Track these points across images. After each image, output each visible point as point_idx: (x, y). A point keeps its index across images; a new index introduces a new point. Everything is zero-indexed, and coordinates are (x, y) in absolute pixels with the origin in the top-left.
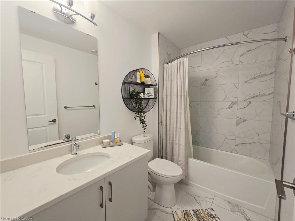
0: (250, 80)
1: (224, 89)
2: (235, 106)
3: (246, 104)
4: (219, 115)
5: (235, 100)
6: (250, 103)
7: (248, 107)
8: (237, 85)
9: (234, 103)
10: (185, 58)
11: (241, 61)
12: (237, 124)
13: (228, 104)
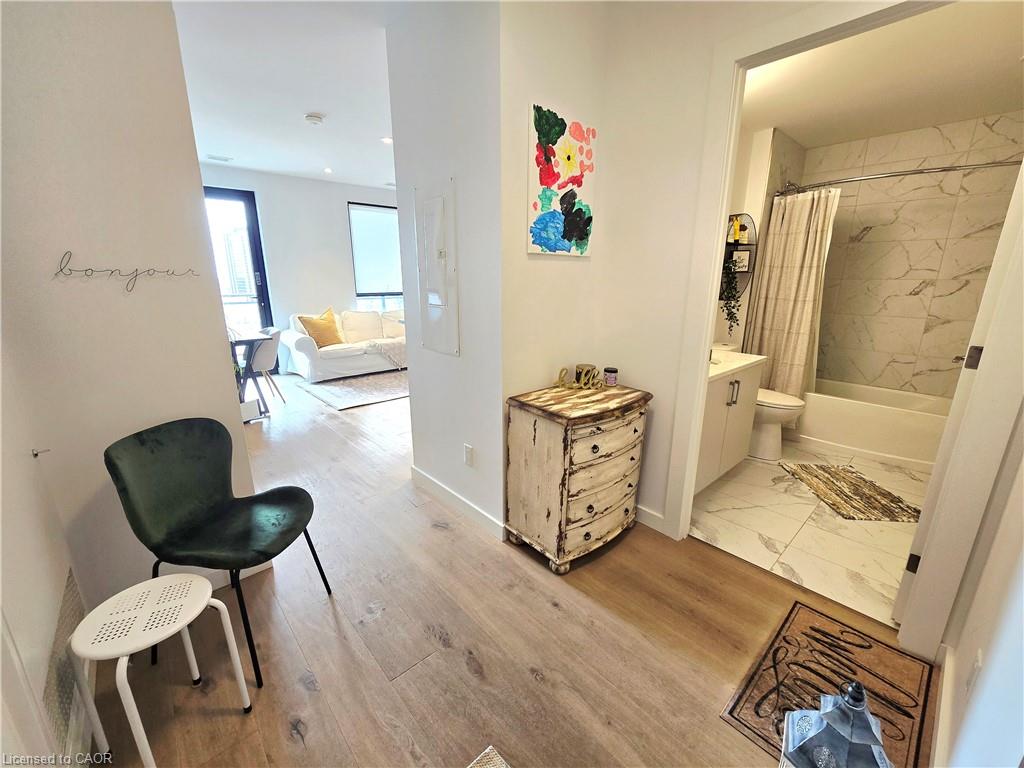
0: (977, 232)
1: (907, 252)
2: (929, 291)
3: (956, 285)
4: (886, 309)
5: (931, 276)
6: (967, 282)
7: (961, 291)
8: (942, 243)
9: (926, 284)
10: (833, 190)
11: (965, 186)
12: (926, 330)
13: (913, 284)
